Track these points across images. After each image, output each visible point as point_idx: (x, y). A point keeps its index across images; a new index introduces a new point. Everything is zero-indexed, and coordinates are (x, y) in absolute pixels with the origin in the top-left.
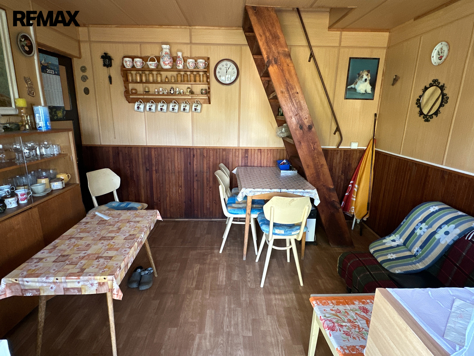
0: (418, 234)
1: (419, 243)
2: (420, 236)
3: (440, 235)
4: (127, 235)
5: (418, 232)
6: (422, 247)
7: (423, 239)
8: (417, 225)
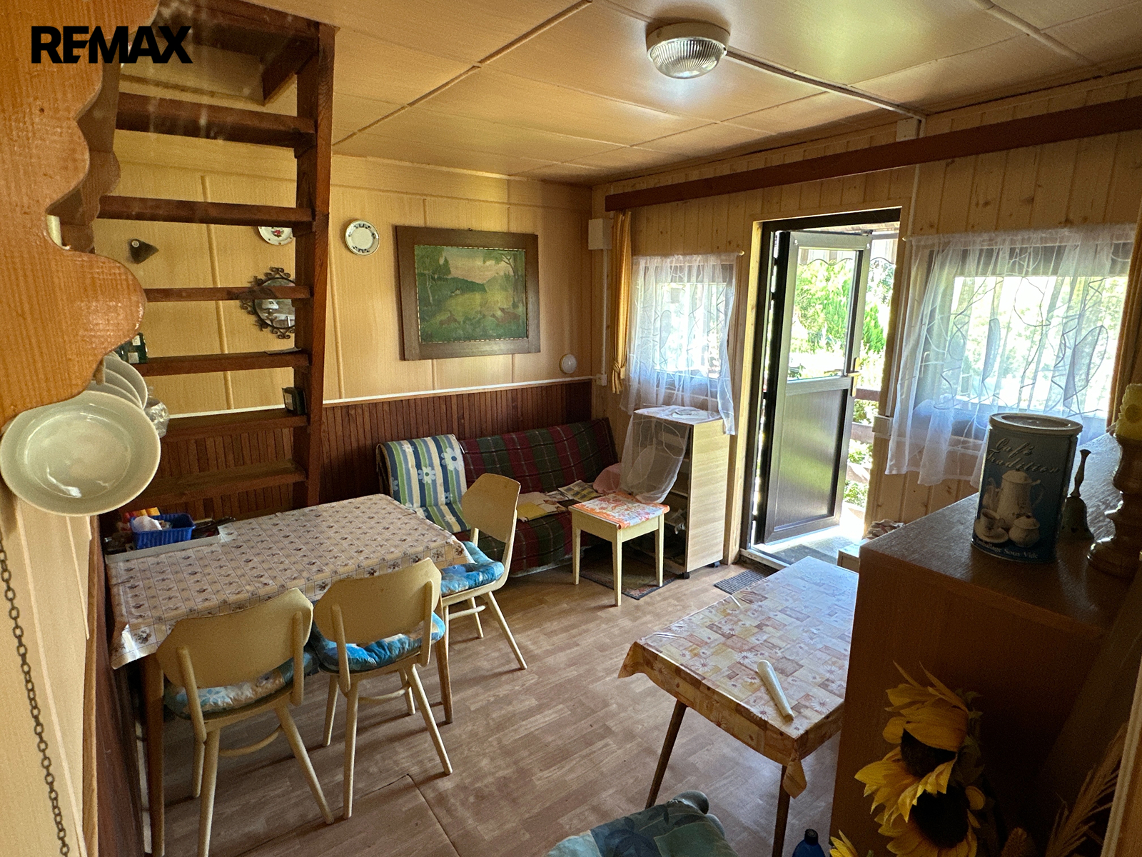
0: (430, 482)
1: (440, 489)
2: (434, 482)
3: (451, 466)
4: (755, 606)
5: (427, 480)
6: (447, 490)
7: (440, 480)
8: (419, 474)
